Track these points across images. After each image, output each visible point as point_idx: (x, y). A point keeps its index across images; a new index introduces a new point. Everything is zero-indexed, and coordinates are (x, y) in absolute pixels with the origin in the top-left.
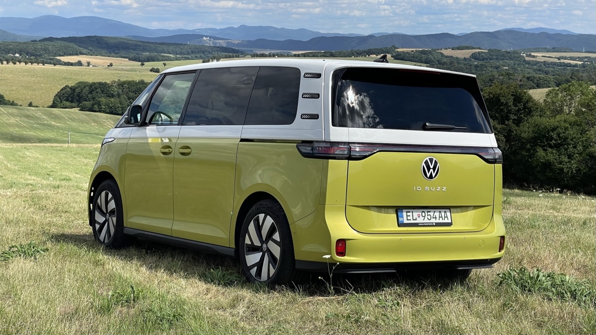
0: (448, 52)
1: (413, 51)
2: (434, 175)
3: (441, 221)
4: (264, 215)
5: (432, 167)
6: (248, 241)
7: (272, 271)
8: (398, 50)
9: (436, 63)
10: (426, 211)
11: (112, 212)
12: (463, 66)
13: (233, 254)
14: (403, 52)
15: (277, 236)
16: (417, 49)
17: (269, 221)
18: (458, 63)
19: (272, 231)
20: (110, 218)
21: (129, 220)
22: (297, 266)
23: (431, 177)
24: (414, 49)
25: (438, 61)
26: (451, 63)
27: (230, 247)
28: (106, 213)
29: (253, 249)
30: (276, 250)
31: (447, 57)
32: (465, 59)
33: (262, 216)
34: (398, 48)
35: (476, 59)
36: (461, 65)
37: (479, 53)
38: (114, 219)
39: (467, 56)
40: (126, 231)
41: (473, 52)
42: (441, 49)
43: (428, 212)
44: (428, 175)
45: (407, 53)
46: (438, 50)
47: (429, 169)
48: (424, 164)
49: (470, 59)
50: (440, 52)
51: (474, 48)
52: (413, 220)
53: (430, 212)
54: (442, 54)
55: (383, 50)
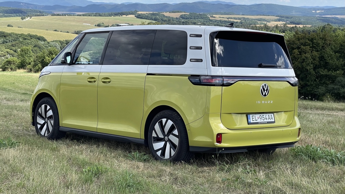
0: (167, 14)
1: (147, 13)
2: (266, 94)
3: (269, 121)
4: (166, 119)
5: (266, 89)
6: (154, 135)
7: (173, 153)
8: (138, 13)
9: (160, 20)
10: (262, 115)
11: (51, 117)
12: (176, 22)
13: (143, 143)
14: (142, 14)
15: (176, 132)
16: (150, 12)
17: (170, 123)
18: (173, 21)
19: (172, 128)
20: (49, 121)
21: (63, 122)
22: (191, 150)
23: (265, 95)
24: (148, 12)
25: (162, 19)
26: (169, 20)
27: (140, 139)
28: (45, 118)
29: (158, 140)
30: (176, 141)
31: (166, 17)
32: (177, 18)
33: (164, 120)
34: (139, 12)
35: (183, 18)
36: (174, 22)
37: (184, 15)
38: (52, 122)
39: (178, 17)
40: (61, 129)
41: (181, 14)
42: (163, 13)
43: (263, 116)
44: (264, 94)
45: (144, 14)
46: (161, 13)
47: (264, 90)
48: (261, 88)
49: (179, 18)
50: (162, 14)
51: (181, 12)
52: (256, 120)
53: (264, 115)
54: (164, 15)
55: (130, 13)
